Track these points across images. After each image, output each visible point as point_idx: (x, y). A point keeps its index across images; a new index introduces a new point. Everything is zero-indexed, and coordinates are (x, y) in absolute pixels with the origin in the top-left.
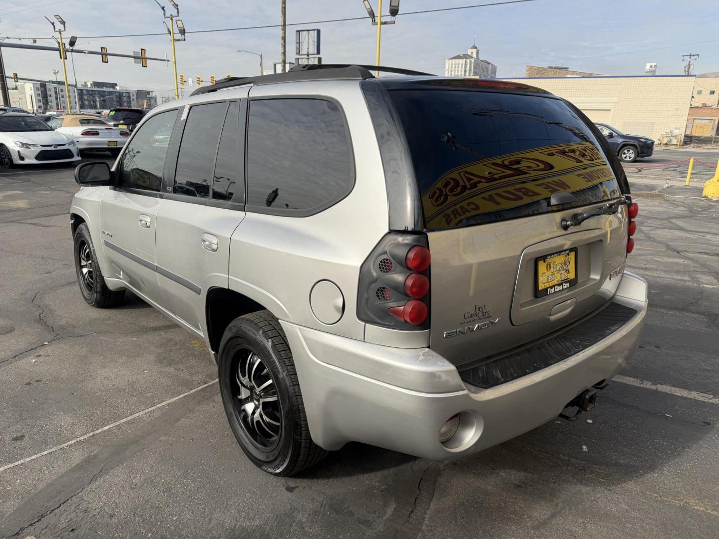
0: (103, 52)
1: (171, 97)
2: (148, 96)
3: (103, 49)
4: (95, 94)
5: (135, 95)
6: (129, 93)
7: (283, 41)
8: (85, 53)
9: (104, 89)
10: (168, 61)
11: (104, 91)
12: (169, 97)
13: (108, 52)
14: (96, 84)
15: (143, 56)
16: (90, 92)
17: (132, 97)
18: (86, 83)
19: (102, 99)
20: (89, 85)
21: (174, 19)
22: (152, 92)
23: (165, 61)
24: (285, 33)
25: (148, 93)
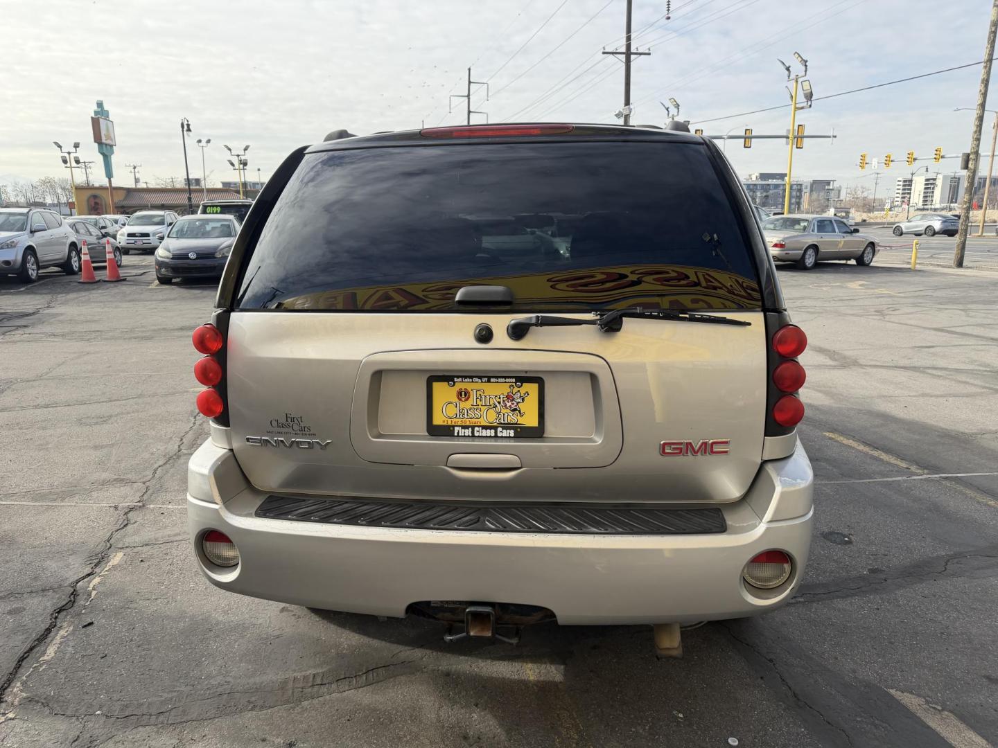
0: (747, 135)
1: (859, 186)
2: (827, 187)
3: (748, 132)
4: (756, 189)
5: (809, 187)
6: (801, 185)
7: (983, 85)
8: (724, 138)
9: (770, 182)
10: (835, 137)
11: (768, 185)
12: (857, 187)
13: (754, 134)
14: (763, 176)
15: (800, 134)
16: (751, 187)
17: (804, 190)
18: (750, 176)
19: (765, 194)
20: (754, 178)
21: (800, 80)
22: (833, 181)
23: (830, 137)
24: (988, 73)
25: (828, 183)
